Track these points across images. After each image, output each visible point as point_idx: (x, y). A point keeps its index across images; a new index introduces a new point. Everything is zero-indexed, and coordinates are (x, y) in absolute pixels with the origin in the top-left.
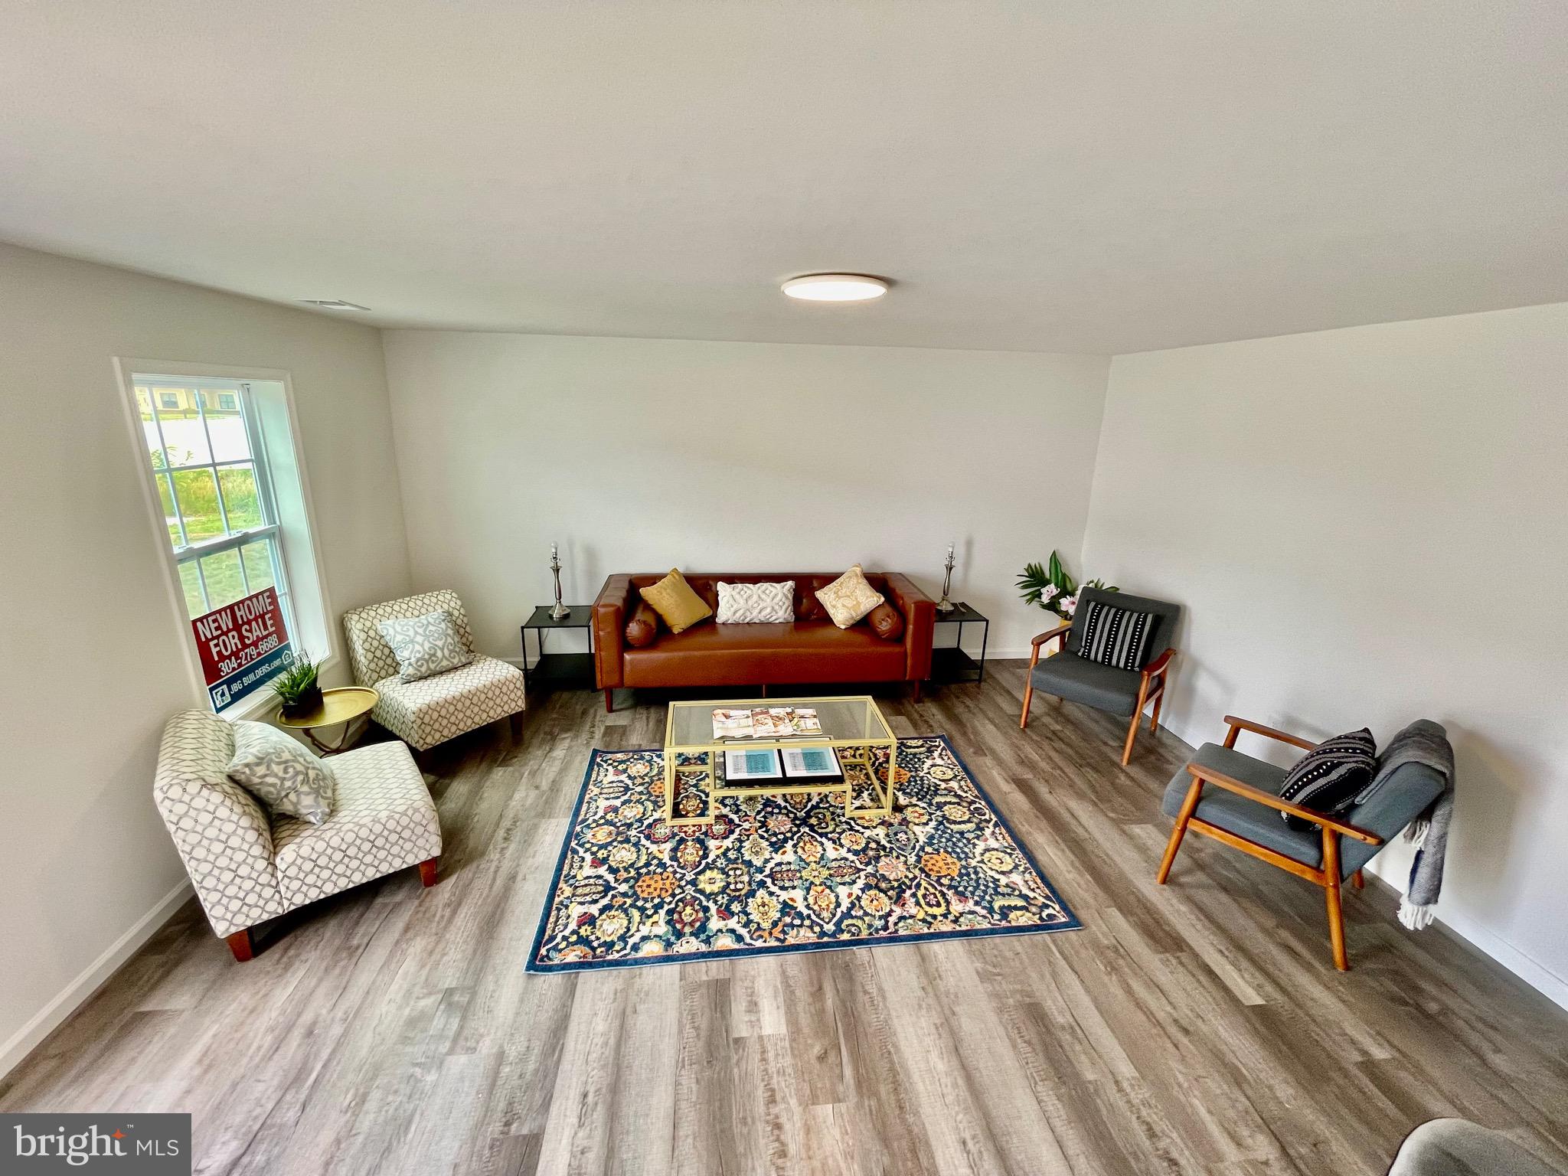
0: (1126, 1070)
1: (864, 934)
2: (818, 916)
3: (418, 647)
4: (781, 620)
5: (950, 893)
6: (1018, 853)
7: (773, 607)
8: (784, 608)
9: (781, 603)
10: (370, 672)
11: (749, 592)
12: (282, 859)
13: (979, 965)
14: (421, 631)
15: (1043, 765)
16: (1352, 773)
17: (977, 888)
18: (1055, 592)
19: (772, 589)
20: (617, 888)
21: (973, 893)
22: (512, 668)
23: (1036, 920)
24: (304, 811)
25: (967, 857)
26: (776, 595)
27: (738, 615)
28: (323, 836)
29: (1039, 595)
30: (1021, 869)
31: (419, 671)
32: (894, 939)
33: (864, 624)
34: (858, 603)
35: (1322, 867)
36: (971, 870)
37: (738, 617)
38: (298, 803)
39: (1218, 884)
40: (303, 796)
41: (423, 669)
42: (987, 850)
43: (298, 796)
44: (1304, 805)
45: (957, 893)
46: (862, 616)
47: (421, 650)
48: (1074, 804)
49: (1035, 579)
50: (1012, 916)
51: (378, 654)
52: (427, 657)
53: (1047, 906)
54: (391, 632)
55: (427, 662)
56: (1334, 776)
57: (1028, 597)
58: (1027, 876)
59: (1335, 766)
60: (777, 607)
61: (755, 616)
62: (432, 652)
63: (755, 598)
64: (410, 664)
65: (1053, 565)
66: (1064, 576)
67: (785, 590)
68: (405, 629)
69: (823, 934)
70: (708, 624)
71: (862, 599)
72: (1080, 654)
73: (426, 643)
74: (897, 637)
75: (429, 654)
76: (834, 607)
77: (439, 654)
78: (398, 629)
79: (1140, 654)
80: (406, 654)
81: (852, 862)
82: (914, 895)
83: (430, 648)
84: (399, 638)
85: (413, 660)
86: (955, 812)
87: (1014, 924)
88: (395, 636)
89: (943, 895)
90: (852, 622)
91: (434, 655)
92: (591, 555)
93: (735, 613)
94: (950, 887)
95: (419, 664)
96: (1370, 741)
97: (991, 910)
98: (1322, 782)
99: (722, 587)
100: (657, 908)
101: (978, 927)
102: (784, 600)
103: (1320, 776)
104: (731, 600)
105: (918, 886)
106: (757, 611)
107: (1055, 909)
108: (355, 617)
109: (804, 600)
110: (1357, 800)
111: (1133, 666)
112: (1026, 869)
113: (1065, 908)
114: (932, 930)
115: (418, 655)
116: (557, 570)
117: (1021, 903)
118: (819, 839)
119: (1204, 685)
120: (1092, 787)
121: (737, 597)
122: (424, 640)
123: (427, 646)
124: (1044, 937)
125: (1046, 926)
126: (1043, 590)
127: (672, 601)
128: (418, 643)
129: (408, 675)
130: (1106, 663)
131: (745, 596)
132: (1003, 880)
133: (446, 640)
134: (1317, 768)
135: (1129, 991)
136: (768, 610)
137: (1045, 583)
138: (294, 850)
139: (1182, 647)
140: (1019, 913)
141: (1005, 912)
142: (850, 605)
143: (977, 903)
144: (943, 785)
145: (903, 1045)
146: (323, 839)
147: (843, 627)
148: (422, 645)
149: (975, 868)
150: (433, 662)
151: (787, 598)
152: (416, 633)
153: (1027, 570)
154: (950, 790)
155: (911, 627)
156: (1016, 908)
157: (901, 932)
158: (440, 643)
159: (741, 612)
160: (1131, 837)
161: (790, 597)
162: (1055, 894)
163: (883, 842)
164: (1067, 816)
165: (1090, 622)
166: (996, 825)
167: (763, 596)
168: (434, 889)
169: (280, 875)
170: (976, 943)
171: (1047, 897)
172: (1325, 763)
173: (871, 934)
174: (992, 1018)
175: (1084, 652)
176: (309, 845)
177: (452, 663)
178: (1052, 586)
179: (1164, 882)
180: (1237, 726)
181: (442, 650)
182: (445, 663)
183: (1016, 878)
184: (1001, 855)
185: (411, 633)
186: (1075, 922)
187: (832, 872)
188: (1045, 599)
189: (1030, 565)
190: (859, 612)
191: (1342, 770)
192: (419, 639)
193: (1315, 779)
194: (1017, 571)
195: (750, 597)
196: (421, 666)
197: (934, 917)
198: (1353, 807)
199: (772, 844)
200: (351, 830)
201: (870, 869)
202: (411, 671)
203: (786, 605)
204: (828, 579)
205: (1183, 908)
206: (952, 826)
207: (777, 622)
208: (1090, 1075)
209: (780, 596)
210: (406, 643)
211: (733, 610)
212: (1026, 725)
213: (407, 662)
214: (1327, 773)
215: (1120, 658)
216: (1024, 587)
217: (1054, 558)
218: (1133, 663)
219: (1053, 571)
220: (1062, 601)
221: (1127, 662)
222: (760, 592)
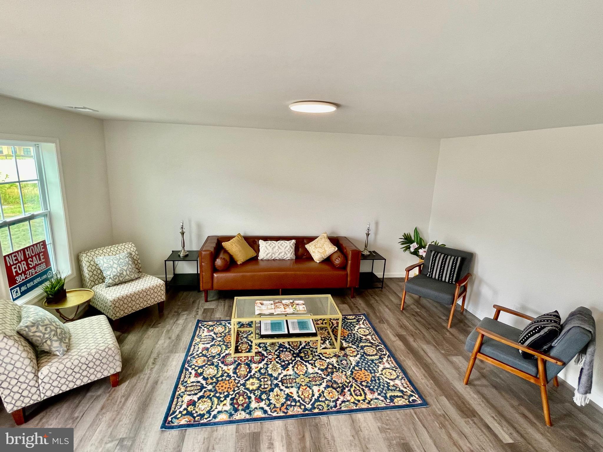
1: (325, 410)
2: (303, 401)
3: (114, 270)
4: (289, 258)
5: (366, 390)
6: (399, 370)
7: (285, 252)
8: (290, 253)
9: (289, 250)
10: (90, 281)
11: (274, 245)
12: (42, 373)
13: (380, 424)
14: (116, 262)
15: (411, 328)
16: (550, 331)
17: (379, 387)
18: (417, 246)
19: (284, 243)
20: (207, 387)
21: (377, 389)
22: (160, 280)
23: (407, 402)
24: (54, 349)
25: (375, 372)
26: (287, 246)
27: (268, 256)
28: (63, 362)
29: (409, 248)
30: (400, 378)
31: (113, 280)
32: (339, 412)
33: (328, 261)
34: (325, 251)
35: (538, 376)
36: (377, 378)
37: (268, 257)
38: (51, 345)
39: (492, 384)
40: (54, 342)
41: (116, 280)
42: (384, 369)
43: (51, 342)
44: (530, 346)
45: (370, 389)
46: (327, 257)
47: (116, 271)
48: (425, 347)
49: (407, 240)
50: (395, 400)
51: (95, 273)
52: (118, 274)
53: (412, 396)
54: (102, 262)
55: (118, 277)
56: (542, 333)
57: (404, 249)
58: (403, 381)
59: (543, 328)
60: (287, 252)
61: (277, 256)
62: (121, 272)
63: (277, 247)
64: (110, 278)
65: (416, 234)
66: (421, 239)
67: (291, 244)
68: (108, 261)
69: (305, 409)
70: (254, 260)
71: (327, 249)
72: (428, 275)
73: (118, 267)
74: (343, 267)
75: (119, 273)
76: (314, 252)
77: (125, 273)
78: (105, 261)
79: (455, 275)
80: (108, 273)
81: (320, 374)
82: (349, 390)
83: (120, 270)
84: (105, 265)
85: (112, 276)
86: (370, 351)
87: (396, 404)
88: (103, 264)
89: (363, 390)
90: (322, 259)
91: (122, 274)
92: (199, 227)
93: (267, 255)
94: (366, 386)
95: (115, 278)
96: (558, 317)
97: (386, 398)
98: (537, 335)
99: (261, 242)
100: (226, 397)
101: (380, 406)
102: (290, 248)
103: (536, 333)
104: (266, 249)
105: (352, 386)
106: (278, 254)
107: (416, 397)
108: (84, 255)
109: (300, 249)
110: (553, 344)
111: (452, 281)
112: (403, 378)
113: (420, 397)
114: (357, 408)
115: (114, 274)
116: (183, 234)
117: (400, 394)
118: (305, 363)
120: (434, 338)
121: (268, 247)
122: (117, 267)
123: (119, 269)
124: (411, 411)
125: (411, 405)
126: (411, 246)
127: (237, 249)
128: (114, 268)
129: (110, 283)
130: (440, 280)
131: (272, 247)
132: (392, 383)
133: (128, 266)
134: (535, 329)
135: (450, 437)
136: (283, 253)
137: (412, 242)
138: (48, 369)
139: (475, 272)
140: (399, 399)
141: (392, 398)
142: (321, 252)
143: (379, 394)
144: (364, 337)
146: (62, 363)
147: (318, 262)
148: (116, 269)
149: (378, 377)
150: (121, 277)
151: (292, 248)
152: (114, 263)
153: (404, 236)
154: (367, 340)
155: (350, 262)
156: (397, 396)
157: (343, 409)
158: (125, 268)
159: (270, 254)
160: (452, 363)
161: (294, 248)
162: (416, 390)
163: (335, 365)
164: (422, 353)
165: (432, 260)
166: (389, 356)
167: (281, 247)
168: (117, 388)
169: (40, 381)
170: (378, 413)
171: (411, 392)
172: (538, 327)
173: (328, 409)
175: (430, 274)
176: (56, 366)
177: (131, 277)
178: (415, 243)
179: (467, 384)
180: (499, 310)
181: (126, 271)
182: (127, 277)
183: (397, 382)
184: (391, 371)
185: (111, 263)
186: (425, 403)
187: (310, 379)
188: (412, 250)
189: (405, 234)
190: (326, 255)
191: (546, 330)
192: (115, 266)
193: (534, 334)
194: (399, 236)
195: (274, 247)
197: (359, 401)
198: (551, 348)
199: (282, 366)
200: (77, 359)
201: (329, 378)
202: (110, 281)
203: (292, 251)
204: (311, 239)
205: (475, 396)
206: (368, 357)
207: (287, 259)
209: (289, 247)
210: (109, 268)
211: (266, 253)
212: (403, 309)
213: (109, 277)
214: (539, 331)
215: (446, 277)
216: (402, 244)
217: (416, 231)
218: (452, 280)
219: (416, 236)
220: (420, 250)
221: (449, 279)
222: (279, 245)
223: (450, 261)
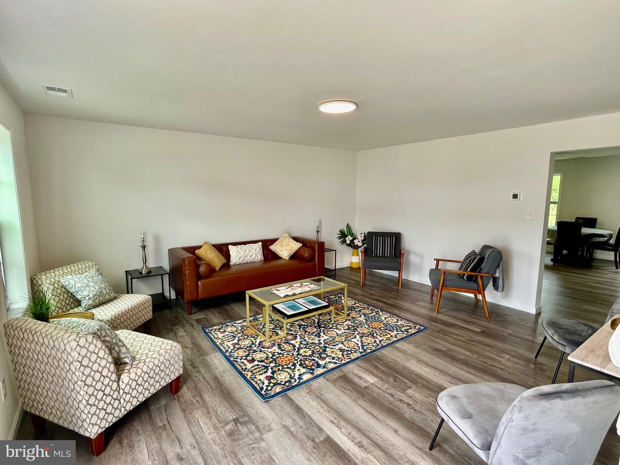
0: (468, 353)
1: (374, 348)
2: (354, 349)
3: (92, 289)
4: (259, 260)
5: (387, 331)
6: (395, 317)
7: (256, 254)
8: (260, 254)
9: (259, 252)
10: (57, 309)
11: (244, 248)
12: (123, 382)
13: (413, 345)
14: (90, 280)
15: (378, 294)
16: (479, 259)
17: (393, 327)
18: (351, 238)
19: (254, 246)
20: (270, 366)
21: (393, 329)
23: (416, 331)
24: (123, 356)
25: (382, 322)
26: (256, 249)
27: (241, 259)
28: (138, 366)
29: (345, 241)
30: (400, 320)
31: (94, 302)
32: (383, 347)
33: (295, 256)
34: (292, 247)
35: (479, 289)
37: (241, 261)
38: (120, 351)
40: (121, 348)
41: (97, 301)
42: (385, 318)
43: (119, 348)
44: (471, 271)
45: (389, 330)
46: (295, 252)
47: (94, 290)
48: (397, 302)
49: (343, 235)
51: (61, 297)
52: (98, 293)
53: (416, 326)
54: (72, 282)
55: (99, 296)
56: (475, 262)
57: (341, 242)
58: (403, 321)
59: (474, 259)
60: (257, 254)
61: (248, 259)
62: (100, 291)
63: (248, 251)
64: (90, 298)
65: (348, 229)
66: (352, 232)
67: (259, 247)
68: (81, 279)
69: (361, 353)
70: (227, 265)
71: (293, 246)
72: (373, 255)
73: (96, 286)
74: (312, 258)
75: (99, 292)
76: (281, 251)
77: (104, 292)
78: (77, 280)
79: (393, 251)
80: (86, 293)
81: (349, 332)
82: (377, 335)
83: (99, 288)
84: (78, 285)
85: (91, 296)
86: (366, 311)
87: (412, 333)
88: (75, 284)
89: (385, 332)
90: (290, 256)
91: (102, 292)
93: (240, 258)
94: (385, 330)
95: (95, 298)
96: (476, 253)
97: (402, 332)
98: (472, 265)
99: (230, 247)
100: (294, 365)
101: (403, 336)
102: (260, 250)
103: (471, 263)
104: (238, 253)
105: (376, 332)
106: (249, 256)
107: (418, 326)
108: (44, 277)
109: (265, 251)
110: (482, 267)
111: (392, 256)
113: (420, 325)
114: (392, 341)
115: (94, 293)
116: (144, 247)
117: (408, 328)
118: (330, 330)
119: (413, 258)
120: (396, 296)
121: (240, 251)
122: (94, 285)
123: (97, 288)
124: (421, 334)
125: (420, 331)
126: (347, 239)
127: (213, 255)
128: (91, 286)
129: (89, 305)
130: (383, 256)
131: (243, 250)
132: (398, 324)
134: (470, 261)
135: (453, 338)
136: (254, 256)
137: (346, 236)
138: (128, 376)
140: (410, 330)
141: (407, 330)
142: (289, 249)
143: (397, 331)
144: (355, 306)
145: (413, 369)
146: (139, 368)
147: (288, 258)
148: (94, 287)
149: (387, 323)
150: (102, 296)
152: (88, 281)
153: (340, 232)
154: (358, 307)
155: (317, 253)
157: (384, 344)
158: (103, 286)
159: (243, 257)
160: (418, 305)
162: (415, 323)
163: (353, 325)
164: (398, 305)
165: (375, 243)
166: (381, 311)
167: (251, 249)
169: (121, 392)
170: (406, 340)
171: (413, 324)
172: (472, 259)
173: (376, 348)
174: (428, 355)
175: (375, 254)
176: (134, 372)
177: (110, 296)
178: (350, 236)
179: (437, 313)
180: (438, 261)
181: (105, 289)
182: (107, 297)
183: (401, 322)
184: (391, 318)
185: (85, 281)
186: (426, 328)
187: (345, 337)
188: (348, 242)
189: (340, 230)
190: (293, 251)
191: (477, 259)
192: (91, 284)
193: (470, 265)
194: (337, 234)
195: (245, 250)
196: (96, 299)
197: (389, 338)
199: (316, 336)
200: (150, 361)
201: (357, 332)
202: (91, 302)
204: (273, 241)
205: (447, 317)
206: (369, 315)
207: (258, 261)
208: (462, 357)
209: (258, 249)
210: (84, 287)
211: (239, 257)
213: (87, 298)
214: (473, 262)
215: (388, 253)
216: (340, 239)
217: (348, 226)
218: (392, 254)
219: (348, 231)
220: (355, 241)
221: (390, 254)
222: (249, 248)
223: (388, 240)
